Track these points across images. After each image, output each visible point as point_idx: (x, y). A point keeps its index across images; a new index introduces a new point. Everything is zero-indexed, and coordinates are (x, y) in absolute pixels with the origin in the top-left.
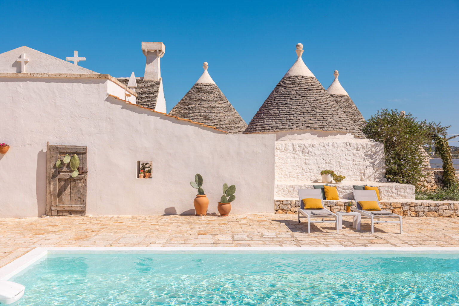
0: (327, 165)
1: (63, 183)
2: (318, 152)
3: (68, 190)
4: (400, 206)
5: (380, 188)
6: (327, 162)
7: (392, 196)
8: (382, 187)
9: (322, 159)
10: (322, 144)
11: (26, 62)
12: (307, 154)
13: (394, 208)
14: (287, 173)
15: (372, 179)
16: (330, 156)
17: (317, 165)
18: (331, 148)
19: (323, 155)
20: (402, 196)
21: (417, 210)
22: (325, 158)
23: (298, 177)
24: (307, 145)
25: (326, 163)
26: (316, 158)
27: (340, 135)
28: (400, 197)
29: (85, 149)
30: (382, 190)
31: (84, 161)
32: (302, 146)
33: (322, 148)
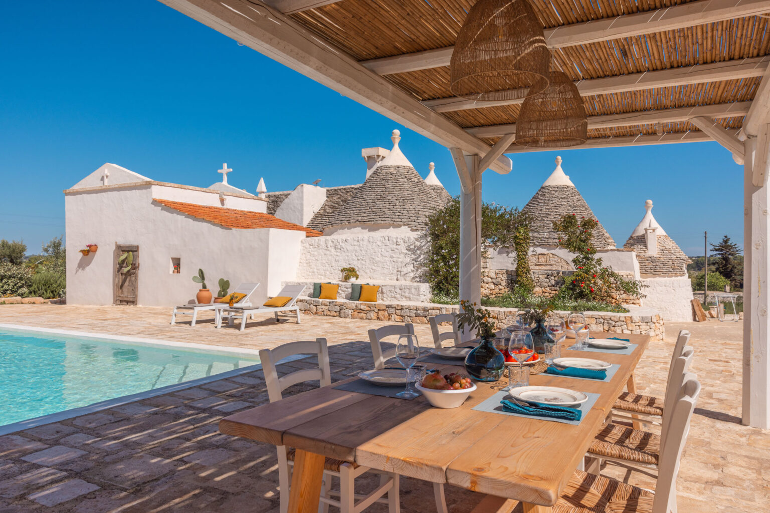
0: (359, 261)
1: (124, 277)
2: (350, 248)
3: (127, 283)
4: (385, 308)
5: (383, 287)
6: (359, 258)
7: (395, 297)
8: (385, 286)
9: (354, 255)
10: (356, 239)
11: (107, 177)
12: (339, 250)
13: (379, 310)
14: (315, 270)
15: (408, 279)
16: (363, 252)
17: (347, 262)
18: (365, 243)
19: (356, 250)
20: (406, 297)
21: (403, 314)
22: (357, 254)
23: (325, 275)
24: (340, 240)
25: (358, 260)
26: (347, 254)
27: (393, 228)
28: (404, 299)
29: (137, 247)
30: (384, 290)
31: (136, 257)
32: (335, 241)
33: (356, 243)
